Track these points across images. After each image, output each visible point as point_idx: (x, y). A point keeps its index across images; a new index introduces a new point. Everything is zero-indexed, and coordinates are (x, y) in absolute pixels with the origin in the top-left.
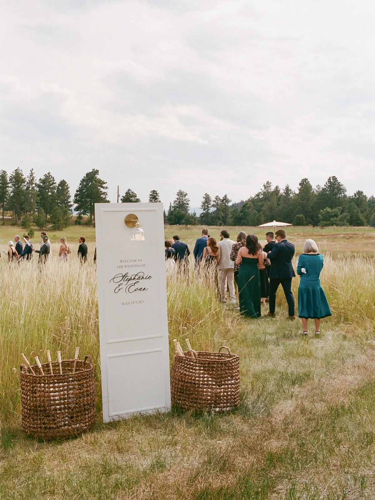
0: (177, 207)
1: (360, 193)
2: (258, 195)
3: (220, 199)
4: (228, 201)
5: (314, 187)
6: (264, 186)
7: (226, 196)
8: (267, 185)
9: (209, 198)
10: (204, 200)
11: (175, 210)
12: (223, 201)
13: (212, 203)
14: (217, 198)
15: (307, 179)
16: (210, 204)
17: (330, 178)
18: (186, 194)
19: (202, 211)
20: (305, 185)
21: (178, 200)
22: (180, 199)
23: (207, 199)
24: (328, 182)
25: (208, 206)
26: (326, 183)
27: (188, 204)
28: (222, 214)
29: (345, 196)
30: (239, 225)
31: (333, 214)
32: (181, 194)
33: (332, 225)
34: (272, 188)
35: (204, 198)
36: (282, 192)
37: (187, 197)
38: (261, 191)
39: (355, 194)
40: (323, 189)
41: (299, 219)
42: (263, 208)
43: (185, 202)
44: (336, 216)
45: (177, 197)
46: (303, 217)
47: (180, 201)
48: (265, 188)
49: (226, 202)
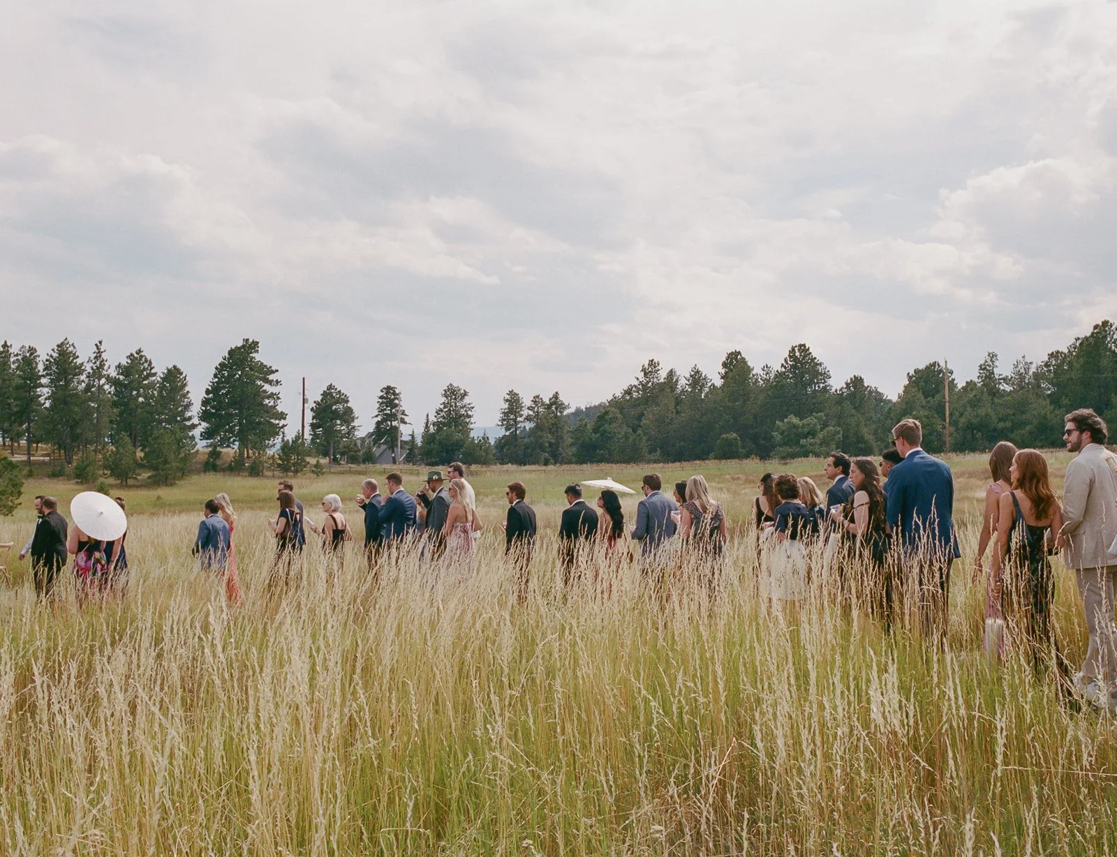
0: (444, 424)
1: (857, 382)
2: (628, 392)
3: (543, 404)
4: (561, 407)
5: (757, 370)
6: (644, 370)
7: (556, 396)
8: (651, 369)
9: (518, 400)
10: (506, 406)
11: (440, 429)
12: (549, 407)
13: (526, 412)
14: (536, 400)
15: (739, 353)
16: (521, 416)
17: (793, 349)
18: (465, 394)
19: (502, 432)
20: (735, 365)
21: (444, 408)
22: (451, 406)
23: (513, 402)
24: (790, 357)
25: (515, 420)
26: (786, 360)
27: (469, 417)
28: (549, 437)
29: (825, 389)
30: (592, 462)
31: (806, 430)
32: (453, 394)
33: (806, 455)
34: (663, 375)
35: (507, 400)
36: (682, 382)
37: (467, 400)
38: (636, 383)
39: (847, 384)
40: (779, 375)
41: (730, 444)
42: (644, 421)
43: (463, 412)
44: (812, 433)
45: (443, 399)
46: (736, 439)
47: (450, 410)
48: (646, 374)
49: (556, 408)
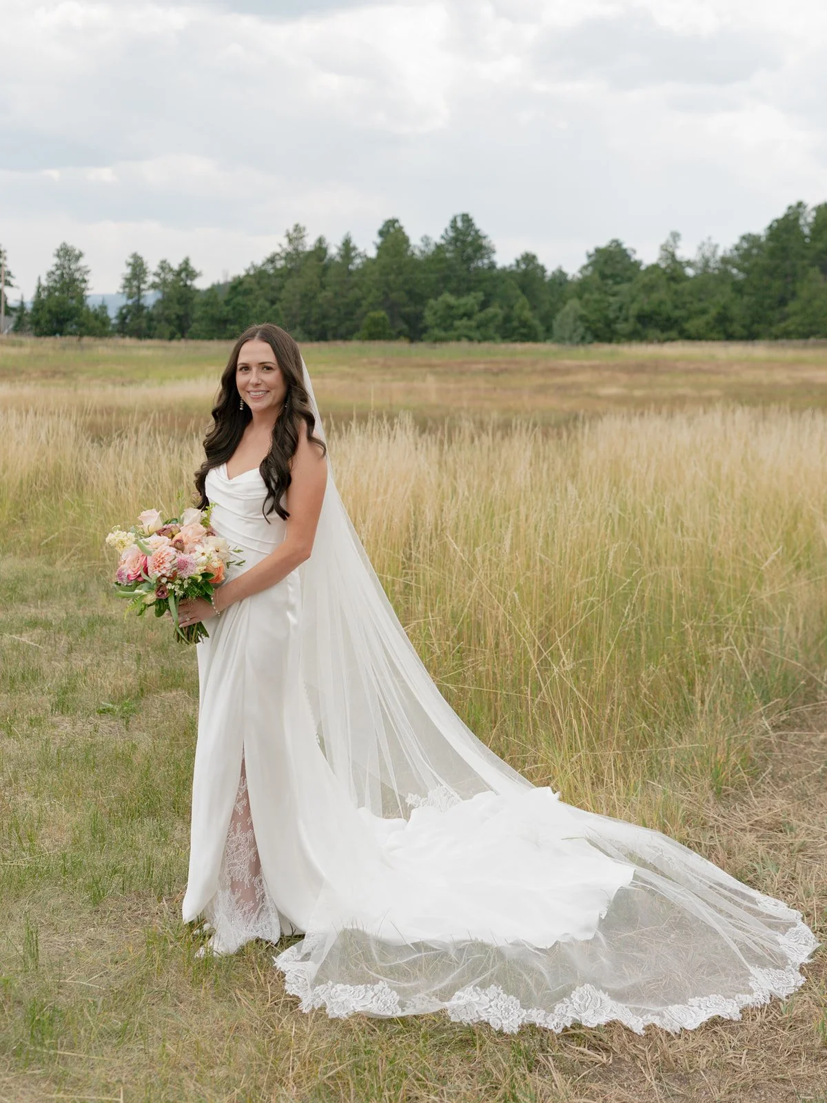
0: (57, 290)
1: (529, 259)
2: (271, 260)
3: (171, 270)
4: (192, 274)
5: (415, 241)
6: (288, 235)
7: (186, 262)
8: (296, 235)
9: (142, 265)
10: (129, 270)
11: (50, 295)
12: (179, 273)
13: (150, 279)
14: (164, 266)
15: (397, 221)
16: (145, 282)
17: (454, 221)
18: (81, 255)
19: (123, 301)
20: (392, 235)
21: (57, 269)
22: (65, 268)
23: (137, 269)
24: (452, 228)
25: (139, 288)
26: (446, 231)
27: (84, 281)
29: (492, 266)
30: (219, 338)
31: (462, 311)
32: (67, 254)
33: (458, 339)
34: (309, 243)
35: (129, 264)
36: (333, 252)
37: (82, 262)
38: (279, 251)
39: (518, 262)
40: (438, 247)
41: (377, 323)
43: (77, 275)
44: (468, 315)
45: (56, 261)
46: (384, 318)
47: (62, 274)
48: (290, 241)
49: (186, 276)
